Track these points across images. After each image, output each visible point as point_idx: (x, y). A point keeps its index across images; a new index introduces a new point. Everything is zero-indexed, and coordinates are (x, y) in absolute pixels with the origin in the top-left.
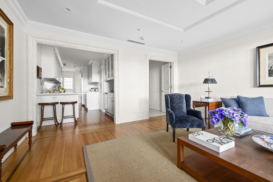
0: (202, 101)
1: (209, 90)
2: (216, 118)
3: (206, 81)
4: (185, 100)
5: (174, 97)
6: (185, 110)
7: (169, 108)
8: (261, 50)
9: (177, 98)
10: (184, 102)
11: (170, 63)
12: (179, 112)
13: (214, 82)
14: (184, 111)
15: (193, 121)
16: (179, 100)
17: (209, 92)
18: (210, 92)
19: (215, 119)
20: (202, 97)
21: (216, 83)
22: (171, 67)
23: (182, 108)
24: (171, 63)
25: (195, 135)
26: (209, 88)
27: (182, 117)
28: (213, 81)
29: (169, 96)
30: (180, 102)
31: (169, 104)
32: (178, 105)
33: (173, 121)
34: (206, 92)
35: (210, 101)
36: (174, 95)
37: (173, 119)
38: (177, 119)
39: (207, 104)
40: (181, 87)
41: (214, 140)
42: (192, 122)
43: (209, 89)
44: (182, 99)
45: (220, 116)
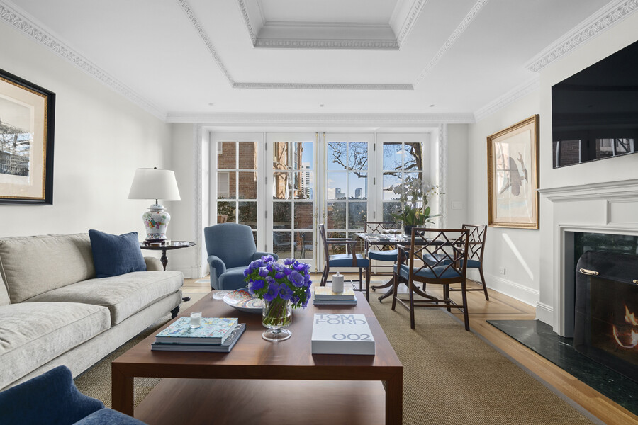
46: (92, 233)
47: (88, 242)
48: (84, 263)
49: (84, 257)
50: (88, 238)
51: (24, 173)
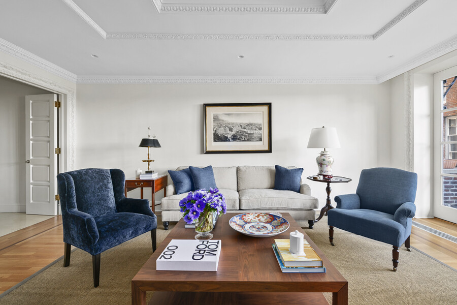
0: (142, 178)
1: (148, 158)
2: (193, 211)
3: (145, 143)
4: (111, 181)
5: (84, 177)
6: (112, 202)
7: (74, 208)
8: (208, 109)
9: (92, 179)
10: (111, 185)
11: (55, 96)
12: (100, 210)
13: (156, 145)
14: (111, 206)
15: (138, 222)
16: (98, 183)
17: (149, 161)
18: (151, 161)
19: (193, 213)
20: (139, 171)
21: (159, 146)
22: (58, 104)
23: (105, 199)
24: (58, 95)
25: (169, 257)
26: (148, 154)
27: (111, 221)
28: (155, 143)
29: (72, 178)
30: (101, 189)
31: (72, 197)
32: (98, 195)
33: (95, 237)
34: (143, 161)
35: (154, 177)
36: (85, 174)
37: (95, 232)
38: (103, 230)
39: (149, 183)
40: (86, 151)
41: (200, 251)
42: (136, 225)
43: (148, 156)
44: (105, 181)
45: (199, 206)
46: (276, 167)
47: (274, 170)
48: (270, 181)
49: (271, 177)
50: (274, 168)
51: (261, 140)
